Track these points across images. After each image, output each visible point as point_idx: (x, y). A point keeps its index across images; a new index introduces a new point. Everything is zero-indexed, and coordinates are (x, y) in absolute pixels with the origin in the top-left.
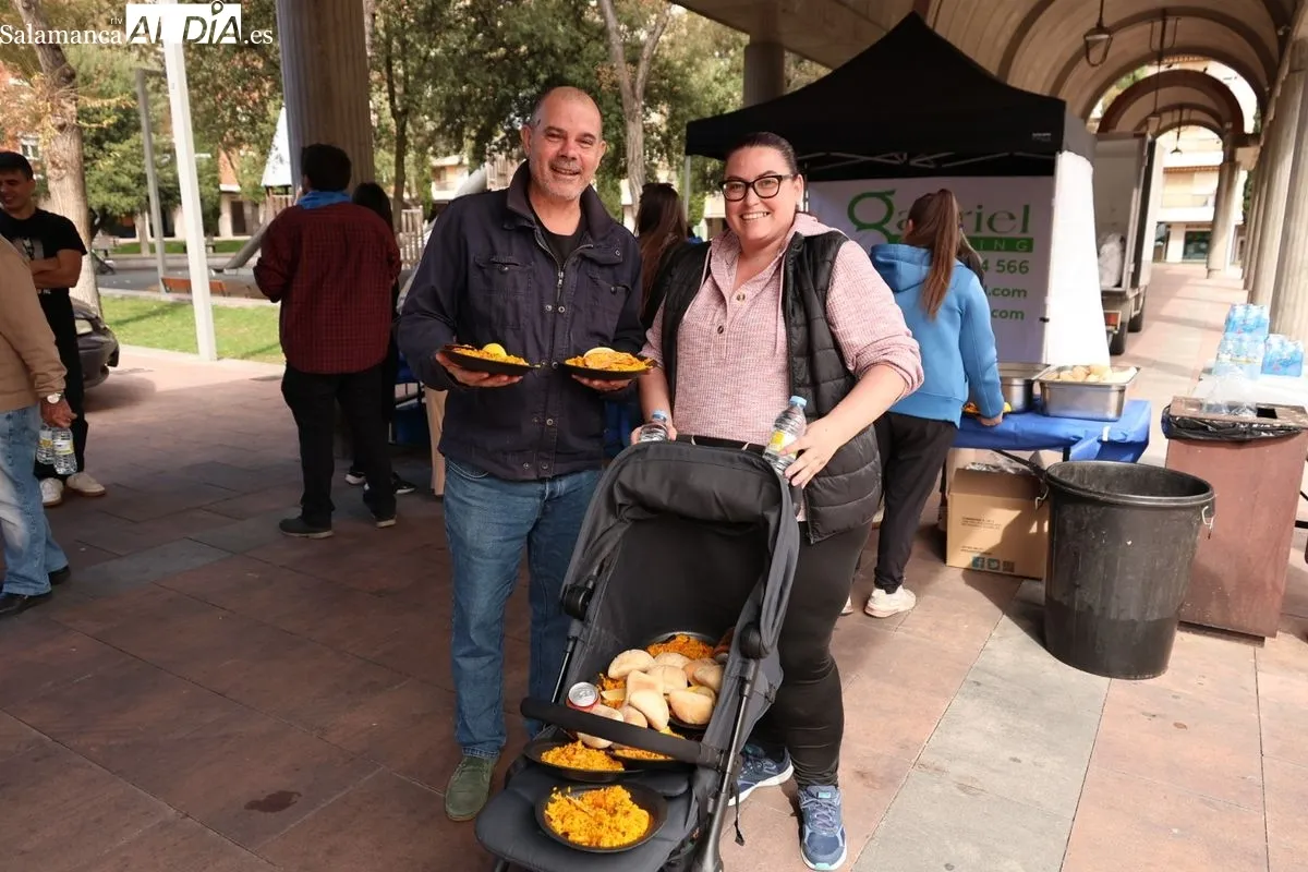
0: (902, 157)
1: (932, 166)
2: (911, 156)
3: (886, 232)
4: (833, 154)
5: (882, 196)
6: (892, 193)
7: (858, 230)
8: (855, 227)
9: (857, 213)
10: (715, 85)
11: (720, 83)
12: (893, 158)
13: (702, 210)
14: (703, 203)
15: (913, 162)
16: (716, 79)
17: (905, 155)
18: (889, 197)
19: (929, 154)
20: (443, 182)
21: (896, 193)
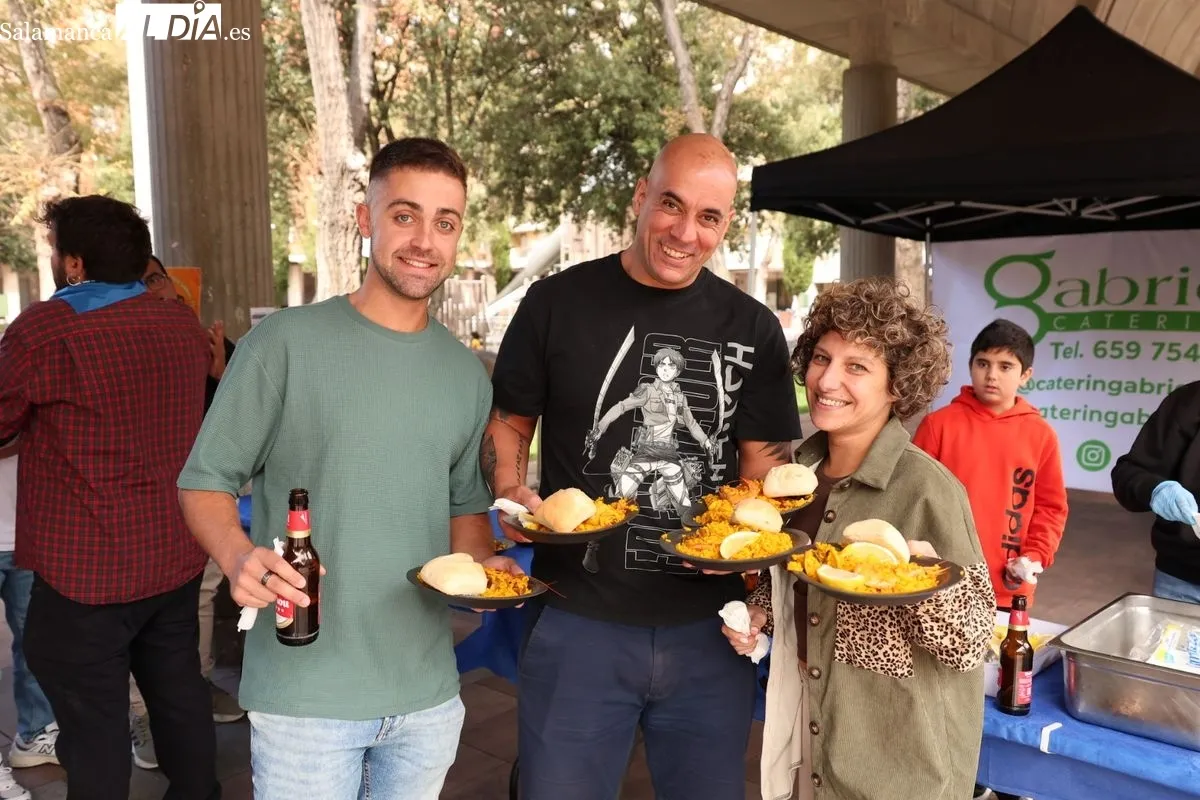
0: (1068, 205)
1: (1113, 218)
2: (1082, 205)
3: (1037, 310)
4: (965, 204)
5: (1036, 260)
6: (1049, 255)
7: (997, 306)
8: (993, 302)
9: (999, 285)
10: (823, 133)
11: (828, 131)
12: (1056, 208)
13: (809, 275)
14: (811, 267)
15: (1085, 213)
16: (823, 127)
17: (1074, 202)
18: (1047, 262)
19: (1107, 203)
20: (523, 248)
21: (1056, 255)
